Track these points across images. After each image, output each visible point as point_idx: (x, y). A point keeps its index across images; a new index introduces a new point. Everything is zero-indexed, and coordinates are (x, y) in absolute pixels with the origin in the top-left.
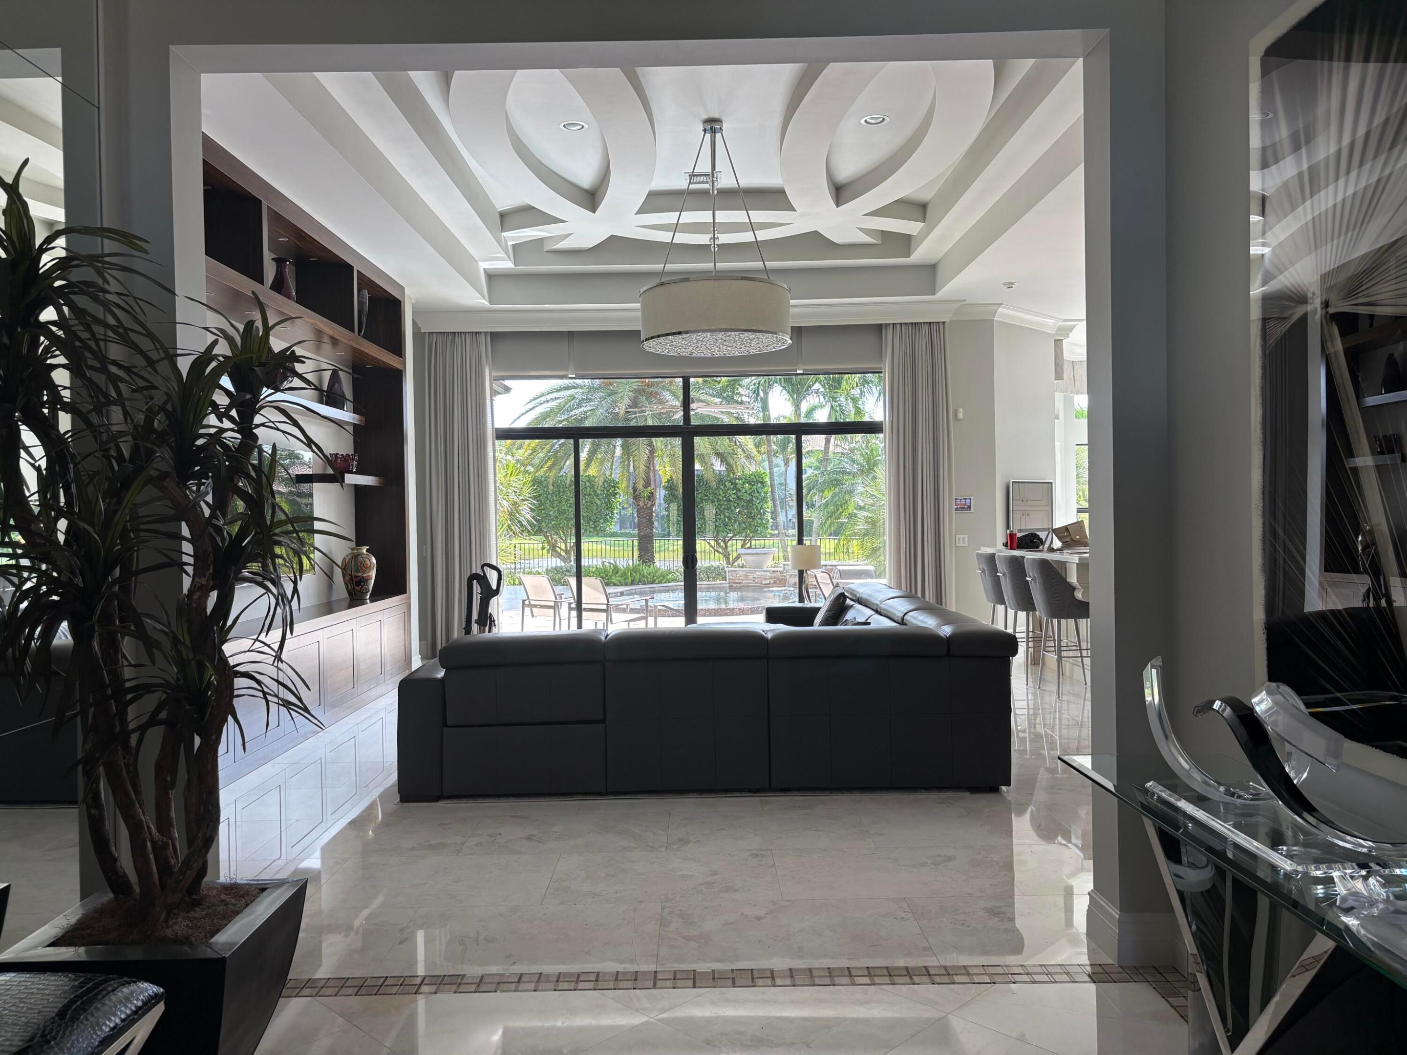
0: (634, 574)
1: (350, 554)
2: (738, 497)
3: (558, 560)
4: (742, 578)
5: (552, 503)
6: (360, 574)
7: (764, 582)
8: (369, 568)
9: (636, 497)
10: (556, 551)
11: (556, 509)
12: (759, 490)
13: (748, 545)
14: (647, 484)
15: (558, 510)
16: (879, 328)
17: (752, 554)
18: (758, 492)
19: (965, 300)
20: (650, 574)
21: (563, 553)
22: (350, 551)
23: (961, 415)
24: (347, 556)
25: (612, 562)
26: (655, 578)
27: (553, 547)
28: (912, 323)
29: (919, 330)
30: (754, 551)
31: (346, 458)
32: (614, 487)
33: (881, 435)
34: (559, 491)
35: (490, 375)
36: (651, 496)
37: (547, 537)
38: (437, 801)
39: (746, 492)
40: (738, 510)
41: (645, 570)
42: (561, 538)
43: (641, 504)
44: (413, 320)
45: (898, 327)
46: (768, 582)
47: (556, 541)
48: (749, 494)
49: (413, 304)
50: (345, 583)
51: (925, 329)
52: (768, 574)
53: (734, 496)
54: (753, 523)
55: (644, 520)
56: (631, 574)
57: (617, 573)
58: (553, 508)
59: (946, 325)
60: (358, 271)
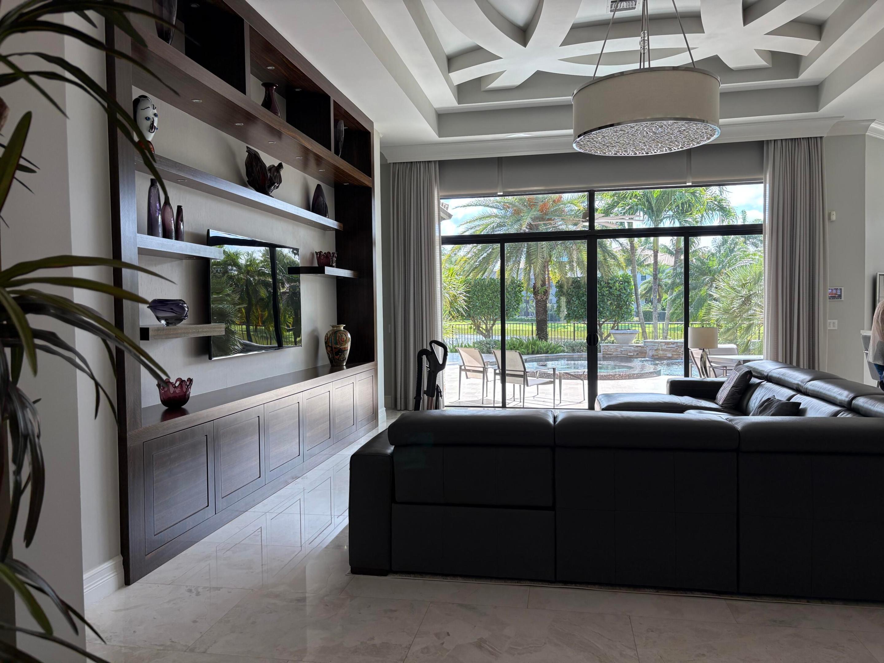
0: (533, 347)
1: (331, 330)
2: (610, 292)
3: (481, 336)
4: (613, 350)
5: (478, 297)
6: (338, 346)
7: (629, 354)
8: (346, 342)
9: (536, 293)
10: (480, 330)
11: (480, 301)
12: (626, 288)
13: (616, 328)
14: (543, 284)
15: (481, 302)
16: (760, 145)
17: (620, 334)
18: (625, 290)
19: (843, 117)
20: (545, 347)
21: (484, 332)
22: (331, 328)
23: (834, 218)
24: (329, 332)
25: (518, 337)
26: (548, 350)
27: (478, 327)
28: (792, 139)
29: (798, 144)
30: (622, 332)
31: (327, 255)
32: (519, 286)
33: (761, 237)
34: (482, 289)
35: (438, 194)
36: (546, 293)
37: (474, 321)
38: (386, 575)
39: (616, 289)
40: (609, 302)
41: (542, 344)
42: (483, 321)
43: (539, 298)
44: (381, 153)
45: (779, 143)
46: (632, 354)
47: (480, 323)
48: (618, 290)
49: (381, 138)
50: (328, 353)
51: (804, 144)
52: (632, 348)
53: (607, 292)
54: (620, 312)
55: (541, 309)
56: (532, 347)
57: (522, 345)
58: (479, 300)
59: (824, 139)
60: (334, 101)
